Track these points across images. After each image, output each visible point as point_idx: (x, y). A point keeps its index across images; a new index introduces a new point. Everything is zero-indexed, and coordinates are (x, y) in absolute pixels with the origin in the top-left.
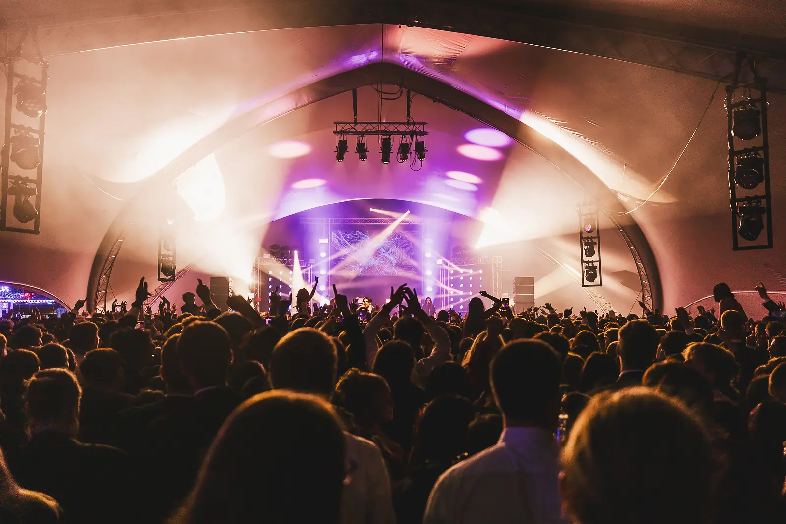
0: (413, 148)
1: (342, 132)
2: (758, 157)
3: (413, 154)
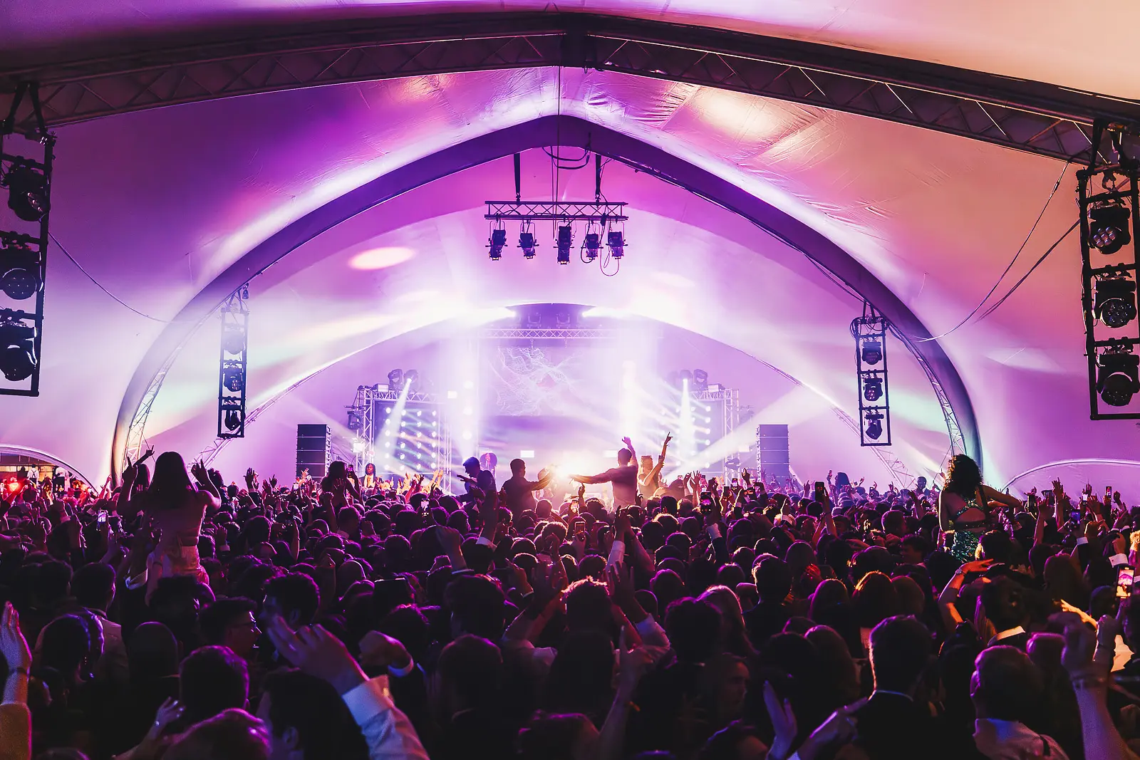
0: (604, 240)
1: (498, 217)
2: (1127, 279)
3: (605, 250)
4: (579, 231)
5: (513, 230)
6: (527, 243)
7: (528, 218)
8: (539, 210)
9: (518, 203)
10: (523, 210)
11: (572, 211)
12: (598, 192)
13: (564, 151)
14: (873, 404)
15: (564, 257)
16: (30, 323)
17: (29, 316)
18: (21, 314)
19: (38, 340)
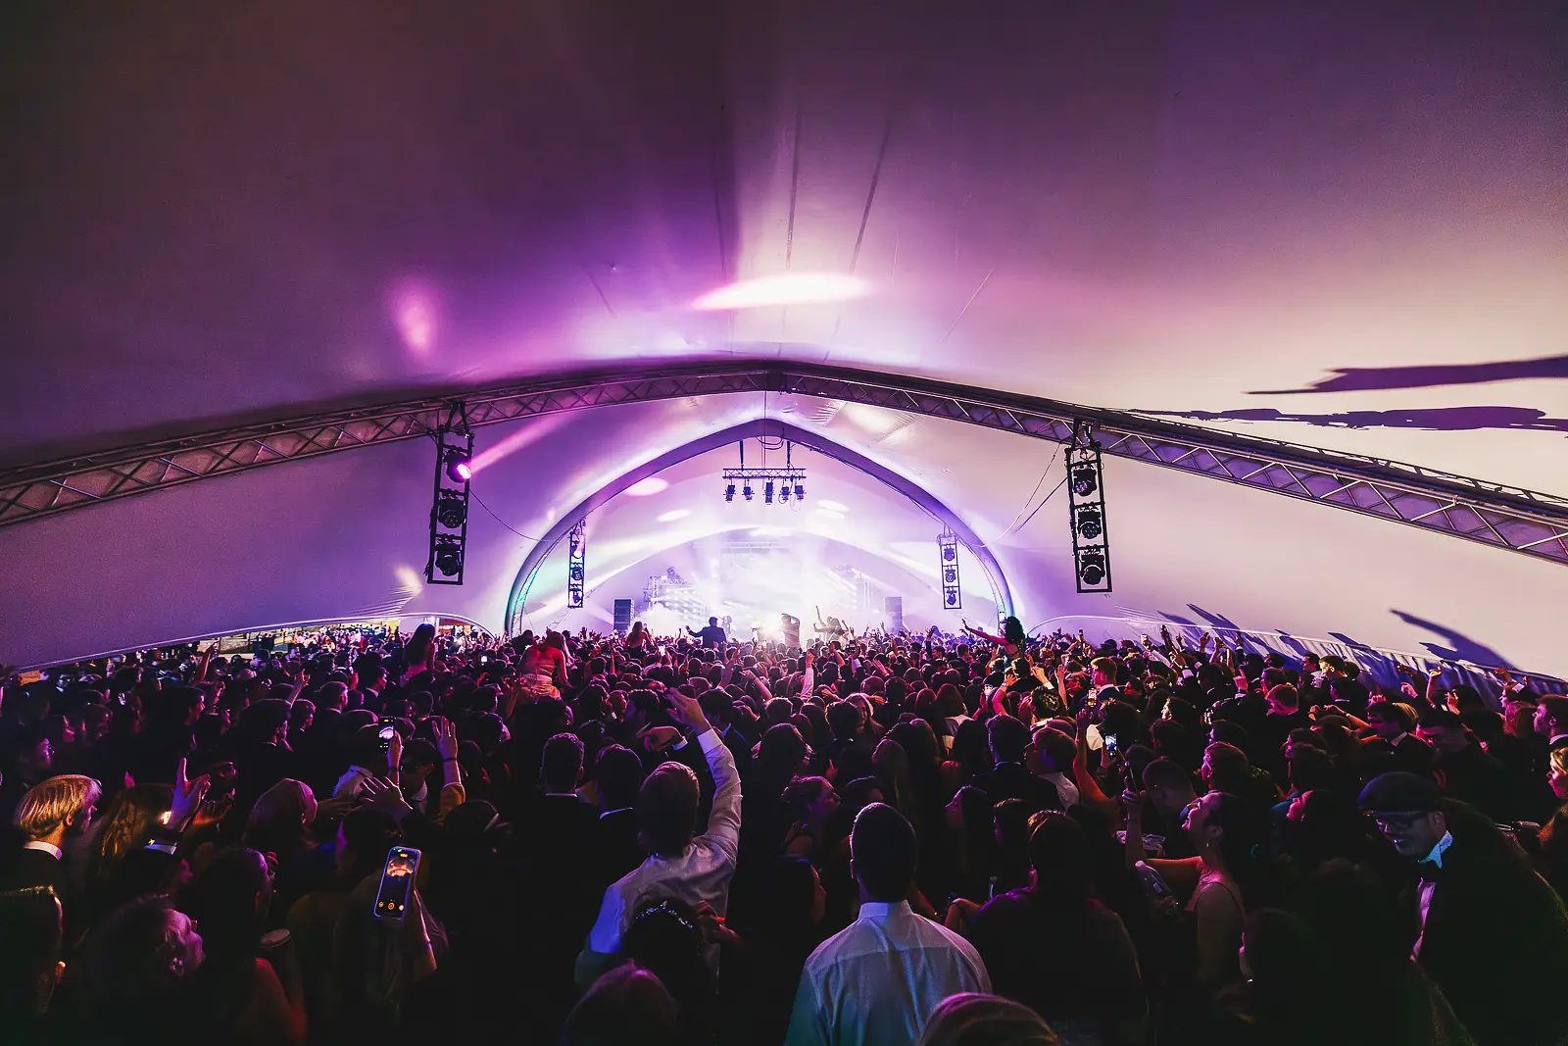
0: (793, 490)
1: (730, 477)
2: (1096, 511)
3: (793, 496)
4: (778, 485)
5: (739, 485)
6: (747, 491)
7: (748, 478)
8: (755, 473)
9: (742, 469)
10: (745, 473)
11: (774, 473)
12: (789, 462)
13: (769, 439)
14: (951, 584)
15: (769, 500)
16: (458, 542)
17: (457, 538)
18: (453, 537)
19: (463, 552)
